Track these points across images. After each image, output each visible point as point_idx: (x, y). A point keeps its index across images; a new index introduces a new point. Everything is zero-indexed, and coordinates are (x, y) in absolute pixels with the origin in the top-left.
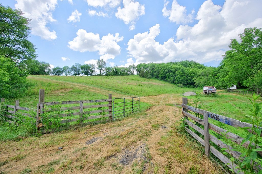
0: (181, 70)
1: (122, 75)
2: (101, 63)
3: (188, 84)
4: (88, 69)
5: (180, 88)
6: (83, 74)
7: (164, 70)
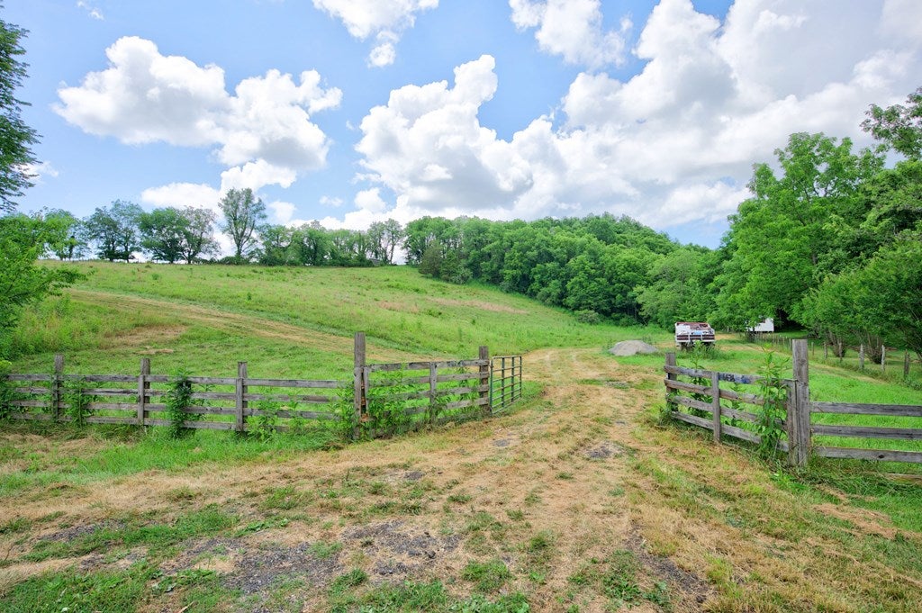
0: (590, 253)
1: (343, 265)
2: (241, 208)
3: (614, 310)
4: (177, 231)
5: (588, 325)
6: (151, 255)
7: (524, 250)
